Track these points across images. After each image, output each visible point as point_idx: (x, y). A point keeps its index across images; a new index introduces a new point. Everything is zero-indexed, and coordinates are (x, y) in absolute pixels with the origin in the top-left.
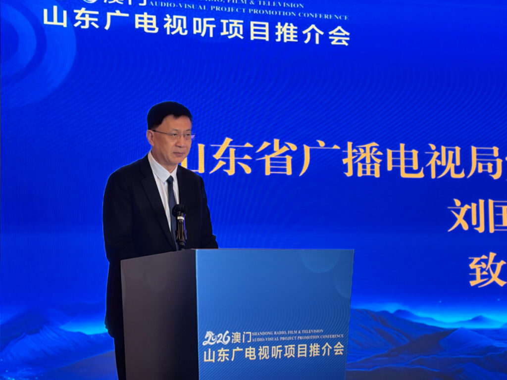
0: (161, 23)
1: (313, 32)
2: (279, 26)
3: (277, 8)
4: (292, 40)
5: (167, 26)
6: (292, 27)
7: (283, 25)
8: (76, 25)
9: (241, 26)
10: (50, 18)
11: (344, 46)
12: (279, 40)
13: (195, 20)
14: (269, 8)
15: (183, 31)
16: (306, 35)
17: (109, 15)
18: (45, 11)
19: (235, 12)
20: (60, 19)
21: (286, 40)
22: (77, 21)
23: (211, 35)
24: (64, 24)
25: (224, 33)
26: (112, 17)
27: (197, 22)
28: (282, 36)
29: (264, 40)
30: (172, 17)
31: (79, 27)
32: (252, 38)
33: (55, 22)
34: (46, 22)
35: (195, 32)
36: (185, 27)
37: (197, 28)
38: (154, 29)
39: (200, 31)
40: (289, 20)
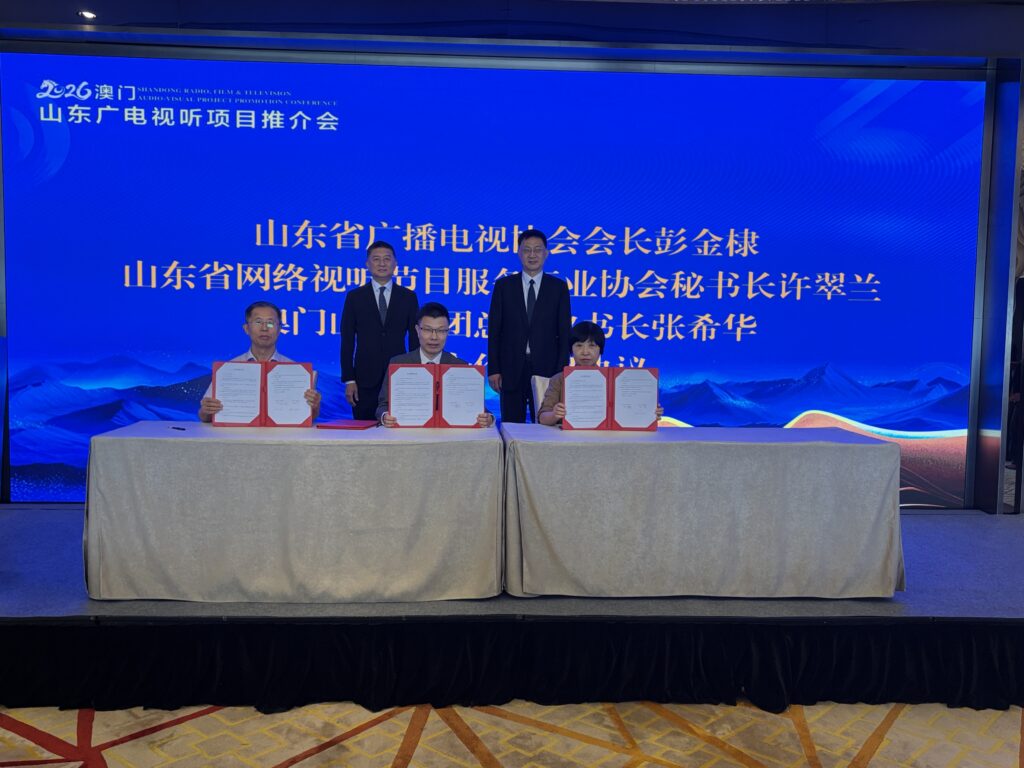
0: (149, 115)
1: (300, 119)
2: (265, 114)
3: (264, 97)
4: (278, 126)
5: (155, 118)
6: (279, 114)
7: (269, 112)
8: (70, 120)
9: (227, 116)
10: (47, 115)
11: (333, 130)
12: (265, 126)
13: (182, 111)
14: (254, 97)
15: (171, 122)
16: (293, 121)
17: (100, 110)
18: (42, 109)
19: (221, 103)
20: (55, 116)
21: (272, 127)
22: (71, 117)
23: (198, 124)
24: (59, 120)
25: (211, 122)
26: (103, 112)
27: (184, 113)
28: (269, 123)
29: (250, 128)
30: (159, 110)
31: (73, 121)
32: (238, 126)
33: (51, 118)
34: (42, 118)
35: (182, 122)
36: (172, 118)
37: (184, 119)
38: (142, 121)
39: (186, 121)
40: (275, 108)
